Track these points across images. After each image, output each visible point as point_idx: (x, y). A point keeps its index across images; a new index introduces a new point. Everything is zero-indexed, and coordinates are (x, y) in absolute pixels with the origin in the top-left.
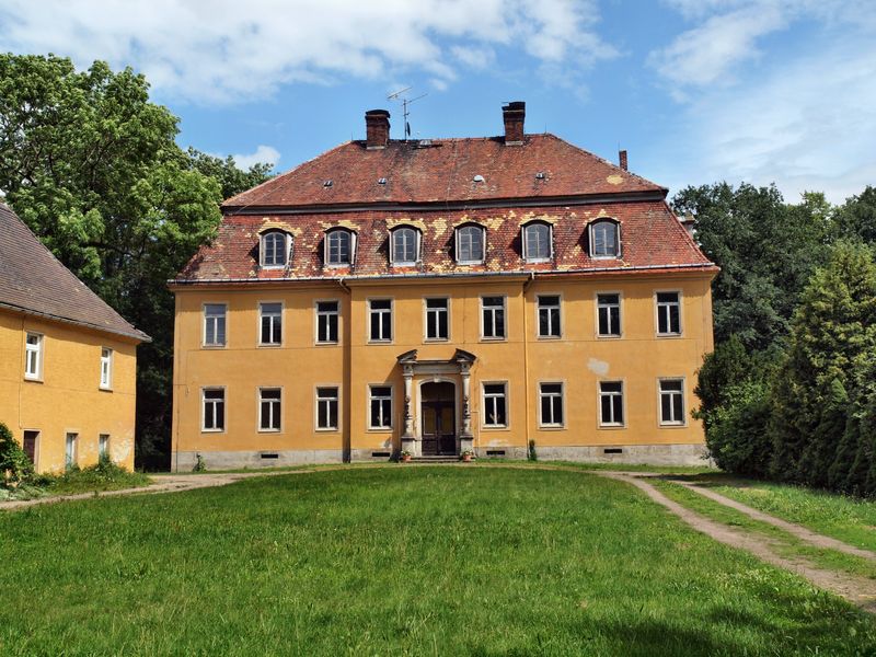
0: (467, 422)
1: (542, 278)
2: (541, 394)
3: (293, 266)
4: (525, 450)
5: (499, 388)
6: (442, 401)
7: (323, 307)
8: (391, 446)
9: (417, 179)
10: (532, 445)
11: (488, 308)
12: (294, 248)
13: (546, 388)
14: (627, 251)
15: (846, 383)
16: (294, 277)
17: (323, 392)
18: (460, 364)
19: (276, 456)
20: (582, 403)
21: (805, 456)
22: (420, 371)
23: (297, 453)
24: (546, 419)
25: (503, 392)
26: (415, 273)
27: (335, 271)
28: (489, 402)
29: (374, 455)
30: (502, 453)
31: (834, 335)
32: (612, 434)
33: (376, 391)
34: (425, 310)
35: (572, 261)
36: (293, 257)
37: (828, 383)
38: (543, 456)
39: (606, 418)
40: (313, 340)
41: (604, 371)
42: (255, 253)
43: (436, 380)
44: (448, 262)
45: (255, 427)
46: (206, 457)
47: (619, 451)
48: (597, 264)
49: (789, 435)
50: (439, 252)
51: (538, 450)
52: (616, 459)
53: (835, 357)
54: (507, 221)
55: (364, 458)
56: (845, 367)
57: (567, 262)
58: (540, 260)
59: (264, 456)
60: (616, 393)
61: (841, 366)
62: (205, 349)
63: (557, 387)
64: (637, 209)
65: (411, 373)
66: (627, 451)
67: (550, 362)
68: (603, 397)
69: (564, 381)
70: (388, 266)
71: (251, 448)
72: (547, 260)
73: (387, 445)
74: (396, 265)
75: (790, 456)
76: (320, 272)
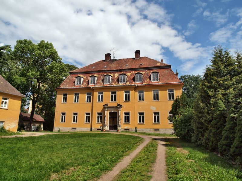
0: (119, 122)
1: (139, 86)
2: (138, 115)
3: (82, 85)
4: (134, 129)
5: (128, 113)
6: (114, 117)
7: (88, 94)
8: (101, 127)
9: (113, 66)
10: (136, 128)
11: (126, 94)
12: (83, 81)
13: (140, 114)
14: (161, 80)
15: (224, 102)
16: (82, 87)
17: (87, 114)
18: (118, 107)
19: (75, 129)
20: (149, 117)
21: (206, 135)
22: (109, 109)
23: (80, 128)
24: (140, 121)
25: (129, 114)
26: (109, 86)
27: (91, 85)
28: (125, 117)
29: (97, 129)
30: (128, 130)
31: (217, 82)
32: (157, 126)
33: (99, 114)
34: (111, 94)
35: (147, 82)
36: (83, 83)
37: (216, 103)
38: (139, 131)
39: (155, 121)
40: (85, 102)
41: (154, 109)
42: (75, 82)
43: (113, 111)
44: (117, 83)
45: (72, 122)
46: (61, 128)
47: (158, 130)
48: (153, 83)
49: (200, 126)
50: (115, 81)
51: (137, 129)
52: (157, 132)
53: (219, 91)
54: (132, 74)
55: (95, 130)
56: (224, 95)
57: (145, 82)
58: (139, 82)
59: (73, 129)
60: (158, 115)
61: (222, 94)
62: (62, 103)
63: (143, 113)
64: (164, 70)
65: (107, 109)
66: (160, 130)
67: (141, 107)
68: (154, 116)
69: (144, 112)
70: (103, 84)
71: (70, 127)
72: (141, 82)
73: (100, 127)
74: (105, 84)
75: (200, 135)
76: (88, 86)
